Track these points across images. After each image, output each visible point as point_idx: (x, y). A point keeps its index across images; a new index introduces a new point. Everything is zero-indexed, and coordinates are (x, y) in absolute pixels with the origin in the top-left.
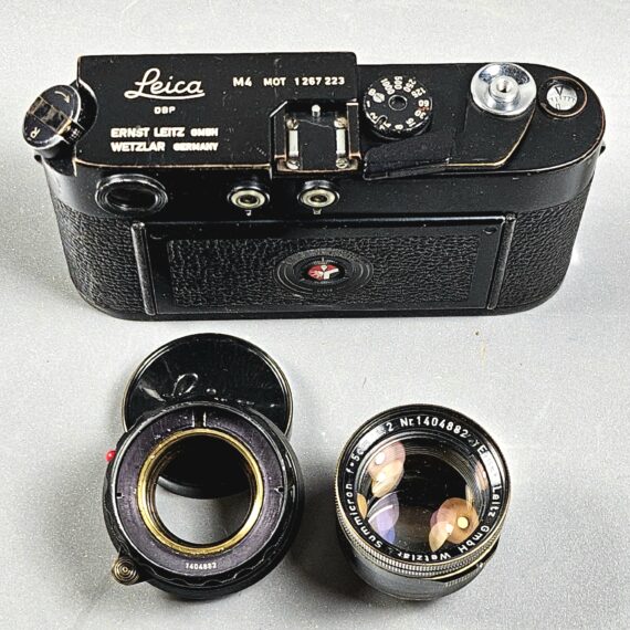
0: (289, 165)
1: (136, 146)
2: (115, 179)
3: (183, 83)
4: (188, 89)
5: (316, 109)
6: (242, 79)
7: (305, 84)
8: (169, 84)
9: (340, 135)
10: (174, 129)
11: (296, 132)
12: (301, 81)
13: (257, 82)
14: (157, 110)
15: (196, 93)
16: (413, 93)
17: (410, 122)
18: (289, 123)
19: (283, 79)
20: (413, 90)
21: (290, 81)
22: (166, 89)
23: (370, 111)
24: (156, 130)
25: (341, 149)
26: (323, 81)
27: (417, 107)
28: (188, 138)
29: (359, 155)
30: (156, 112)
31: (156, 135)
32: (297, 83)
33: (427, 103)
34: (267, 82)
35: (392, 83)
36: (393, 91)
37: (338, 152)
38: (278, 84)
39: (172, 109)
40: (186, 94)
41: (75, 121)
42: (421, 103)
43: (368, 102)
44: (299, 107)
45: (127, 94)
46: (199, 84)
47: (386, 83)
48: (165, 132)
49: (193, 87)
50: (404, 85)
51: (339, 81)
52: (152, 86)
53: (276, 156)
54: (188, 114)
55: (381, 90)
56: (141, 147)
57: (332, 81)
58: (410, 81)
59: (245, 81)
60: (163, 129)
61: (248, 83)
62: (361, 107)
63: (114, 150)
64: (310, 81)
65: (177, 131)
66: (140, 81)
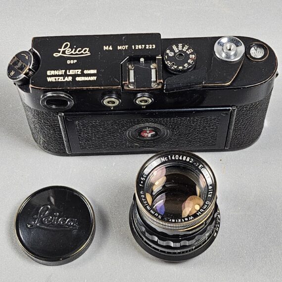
0: (130, 86)
1: (58, 79)
2: (49, 94)
3: (80, 49)
4: (82, 52)
5: (142, 60)
6: (107, 47)
7: (137, 48)
8: (74, 49)
9: (153, 72)
10: (76, 71)
11: (133, 71)
12: (135, 47)
13: (115, 48)
14: (68, 62)
15: (86, 54)
16: (187, 52)
17: (186, 65)
18: (130, 66)
19: (127, 46)
20: (187, 50)
21: (130, 47)
22: (73, 52)
23: (167, 60)
24: (68, 71)
25: (153, 79)
26: (145, 47)
27: (189, 58)
28: (83, 75)
29: (162, 81)
30: (68, 63)
31: (68, 73)
32: (133, 48)
33: (194, 56)
34: (119, 48)
35: (177, 47)
36: (178, 51)
37: (152, 80)
38: (124, 49)
39: (75, 61)
40: (82, 54)
41: (31, 67)
42: (191, 56)
43: (166, 56)
44: (134, 59)
45: (54, 55)
46: (88, 49)
47: (174, 47)
48: (72, 72)
49: (85, 51)
50: (183, 48)
51: (152, 46)
52: (66, 51)
53: (123, 82)
54: (82, 64)
55: (172, 50)
56: (61, 79)
57: (149, 47)
58: (186, 46)
59: (109, 47)
60: (71, 71)
61: (111, 48)
62: (163, 58)
63: (49, 81)
64: (139, 47)
65: (78, 72)
66: (61, 48)
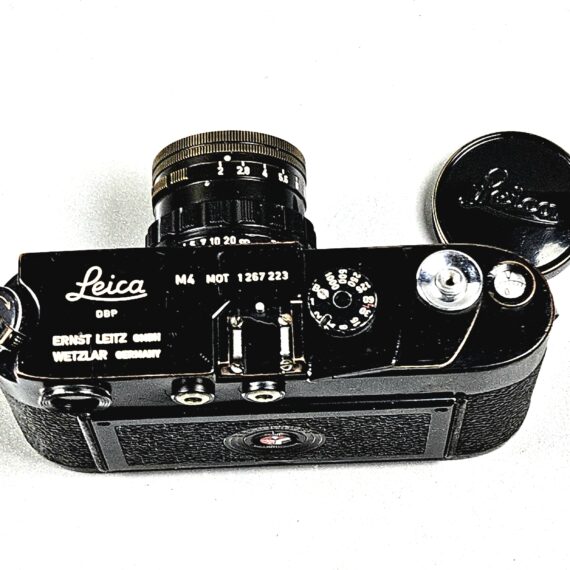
0: (233, 368)
1: (78, 355)
2: (59, 390)
3: (125, 282)
4: (129, 289)
5: (260, 306)
6: (184, 276)
7: (248, 280)
8: (111, 284)
9: (284, 333)
10: (116, 335)
11: (240, 331)
12: (244, 277)
13: (200, 279)
14: (99, 314)
15: (138, 294)
16: (358, 288)
17: (355, 321)
18: (233, 320)
19: (226, 275)
20: (358, 284)
21: (234, 278)
22: (108, 290)
23: (314, 309)
24: (98, 336)
25: (285, 350)
26: (267, 276)
27: (362, 304)
28: (131, 345)
30: (98, 316)
31: (98, 342)
32: (241, 280)
33: (371, 299)
34: (210, 279)
35: (337, 278)
36: (338, 286)
37: (282, 353)
38: (221, 281)
39: (114, 312)
40: (129, 294)
41: (17, 330)
43: (312, 300)
45: (68, 296)
46: (141, 283)
47: (330, 277)
48: (107, 338)
49: (135, 287)
50: (348, 279)
51: (282, 275)
52: (93, 286)
53: (219, 363)
54: (130, 318)
55: (325, 285)
56: (83, 356)
57: (275, 276)
58: (355, 274)
59: (187, 278)
60: (104, 335)
61: (191, 281)
62: (305, 305)
63: (56, 360)
64: (253, 277)
65: (119, 337)
66: (82, 282)
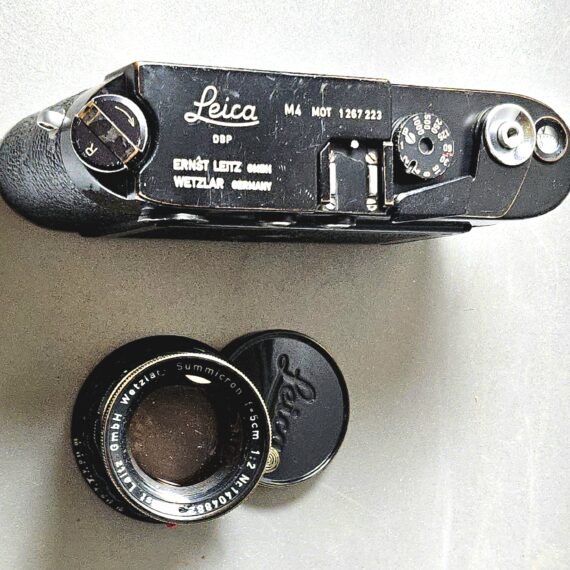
1: (197, 182)
3: (239, 106)
5: (355, 144)
7: (348, 116)
8: (226, 106)
10: (232, 163)
12: (345, 113)
13: (306, 111)
14: (216, 139)
15: (251, 120)
16: (440, 136)
17: (436, 169)
19: (329, 109)
20: (439, 131)
21: (335, 113)
22: (223, 113)
23: (403, 153)
24: (215, 162)
26: (364, 114)
27: (442, 152)
28: (245, 175)
29: (392, 203)
30: (215, 142)
31: (216, 169)
32: (342, 116)
33: (450, 148)
34: (316, 112)
35: (422, 120)
36: (423, 131)
38: (324, 115)
39: (229, 138)
40: (241, 120)
41: (143, 150)
42: (445, 147)
43: (402, 143)
44: (341, 143)
45: (186, 116)
46: (253, 109)
47: (417, 121)
48: (223, 166)
49: (248, 113)
50: (432, 125)
51: (377, 115)
54: (247, 146)
55: (413, 129)
56: (202, 183)
57: (371, 115)
58: (437, 120)
59: (295, 109)
60: (221, 163)
61: (299, 112)
62: (395, 148)
63: (177, 185)
64: (352, 114)
65: (235, 166)
66: (199, 101)
